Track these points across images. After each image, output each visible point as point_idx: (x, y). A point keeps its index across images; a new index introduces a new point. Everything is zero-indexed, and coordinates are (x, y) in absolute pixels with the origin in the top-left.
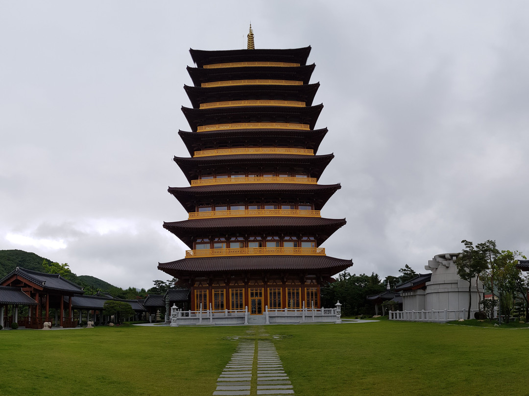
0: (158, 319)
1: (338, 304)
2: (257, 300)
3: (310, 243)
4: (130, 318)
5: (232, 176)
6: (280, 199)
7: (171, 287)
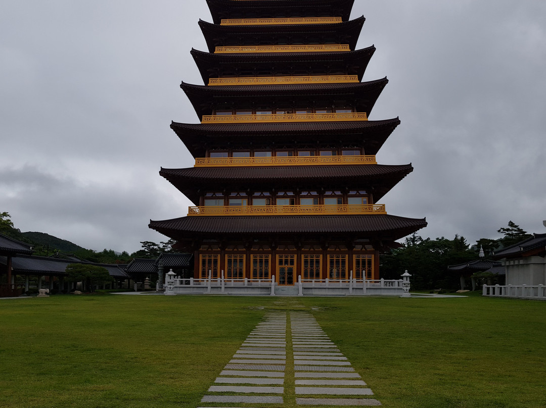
0: (147, 287)
1: (406, 274)
2: (286, 269)
3: (359, 199)
4: (106, 285)
5: (257, 113)
6: (318, 142)
7: (166, 250)
